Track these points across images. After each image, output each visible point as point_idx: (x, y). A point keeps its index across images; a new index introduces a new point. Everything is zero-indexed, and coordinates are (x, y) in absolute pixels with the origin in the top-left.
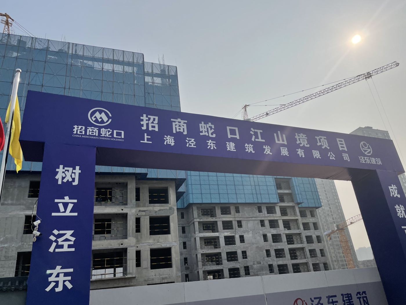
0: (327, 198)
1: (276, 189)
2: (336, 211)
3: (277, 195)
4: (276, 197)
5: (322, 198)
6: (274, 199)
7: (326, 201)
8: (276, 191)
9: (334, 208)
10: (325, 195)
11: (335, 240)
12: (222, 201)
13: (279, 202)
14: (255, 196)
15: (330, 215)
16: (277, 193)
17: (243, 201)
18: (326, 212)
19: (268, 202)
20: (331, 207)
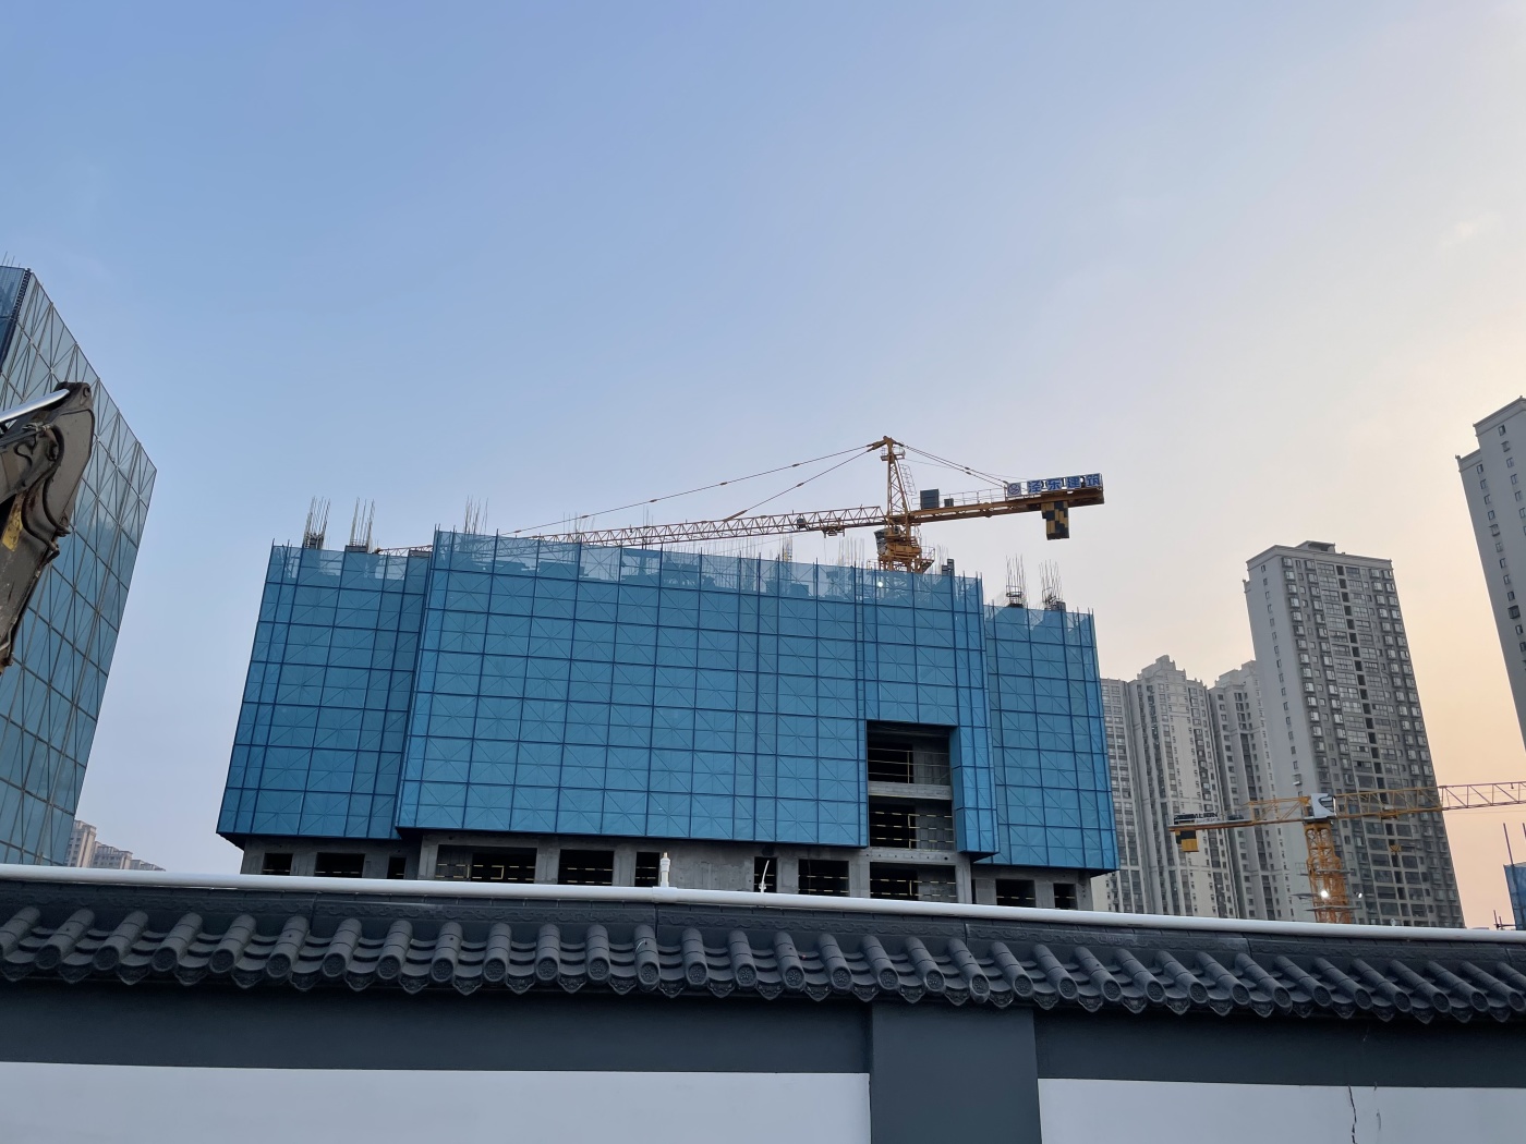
0: (1364, 694)
1: (863, 776)
2: (1399, 754)
3: (864, 809)
4: (855, 820)
5: (1342, 695)
6: (844, 826)
7: (1357, 708)
8: (862, 788)
9: (1389, 737)
10: (1355, 682)
11: (1377, 873)
12: (568, 826)
13: (863, 844)
14: (744, 805)
15: (1368, 765)
16: (863, 798)
17: (677, 831)
18: (1353, 754)
19: (809, 839)
20: (1379, 737)
